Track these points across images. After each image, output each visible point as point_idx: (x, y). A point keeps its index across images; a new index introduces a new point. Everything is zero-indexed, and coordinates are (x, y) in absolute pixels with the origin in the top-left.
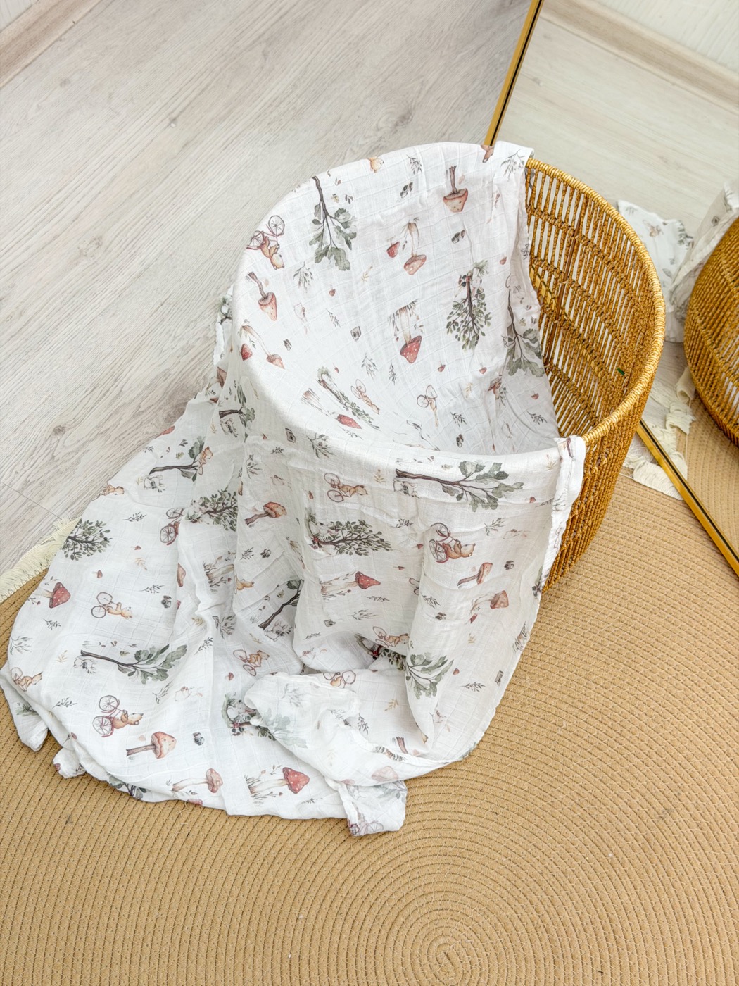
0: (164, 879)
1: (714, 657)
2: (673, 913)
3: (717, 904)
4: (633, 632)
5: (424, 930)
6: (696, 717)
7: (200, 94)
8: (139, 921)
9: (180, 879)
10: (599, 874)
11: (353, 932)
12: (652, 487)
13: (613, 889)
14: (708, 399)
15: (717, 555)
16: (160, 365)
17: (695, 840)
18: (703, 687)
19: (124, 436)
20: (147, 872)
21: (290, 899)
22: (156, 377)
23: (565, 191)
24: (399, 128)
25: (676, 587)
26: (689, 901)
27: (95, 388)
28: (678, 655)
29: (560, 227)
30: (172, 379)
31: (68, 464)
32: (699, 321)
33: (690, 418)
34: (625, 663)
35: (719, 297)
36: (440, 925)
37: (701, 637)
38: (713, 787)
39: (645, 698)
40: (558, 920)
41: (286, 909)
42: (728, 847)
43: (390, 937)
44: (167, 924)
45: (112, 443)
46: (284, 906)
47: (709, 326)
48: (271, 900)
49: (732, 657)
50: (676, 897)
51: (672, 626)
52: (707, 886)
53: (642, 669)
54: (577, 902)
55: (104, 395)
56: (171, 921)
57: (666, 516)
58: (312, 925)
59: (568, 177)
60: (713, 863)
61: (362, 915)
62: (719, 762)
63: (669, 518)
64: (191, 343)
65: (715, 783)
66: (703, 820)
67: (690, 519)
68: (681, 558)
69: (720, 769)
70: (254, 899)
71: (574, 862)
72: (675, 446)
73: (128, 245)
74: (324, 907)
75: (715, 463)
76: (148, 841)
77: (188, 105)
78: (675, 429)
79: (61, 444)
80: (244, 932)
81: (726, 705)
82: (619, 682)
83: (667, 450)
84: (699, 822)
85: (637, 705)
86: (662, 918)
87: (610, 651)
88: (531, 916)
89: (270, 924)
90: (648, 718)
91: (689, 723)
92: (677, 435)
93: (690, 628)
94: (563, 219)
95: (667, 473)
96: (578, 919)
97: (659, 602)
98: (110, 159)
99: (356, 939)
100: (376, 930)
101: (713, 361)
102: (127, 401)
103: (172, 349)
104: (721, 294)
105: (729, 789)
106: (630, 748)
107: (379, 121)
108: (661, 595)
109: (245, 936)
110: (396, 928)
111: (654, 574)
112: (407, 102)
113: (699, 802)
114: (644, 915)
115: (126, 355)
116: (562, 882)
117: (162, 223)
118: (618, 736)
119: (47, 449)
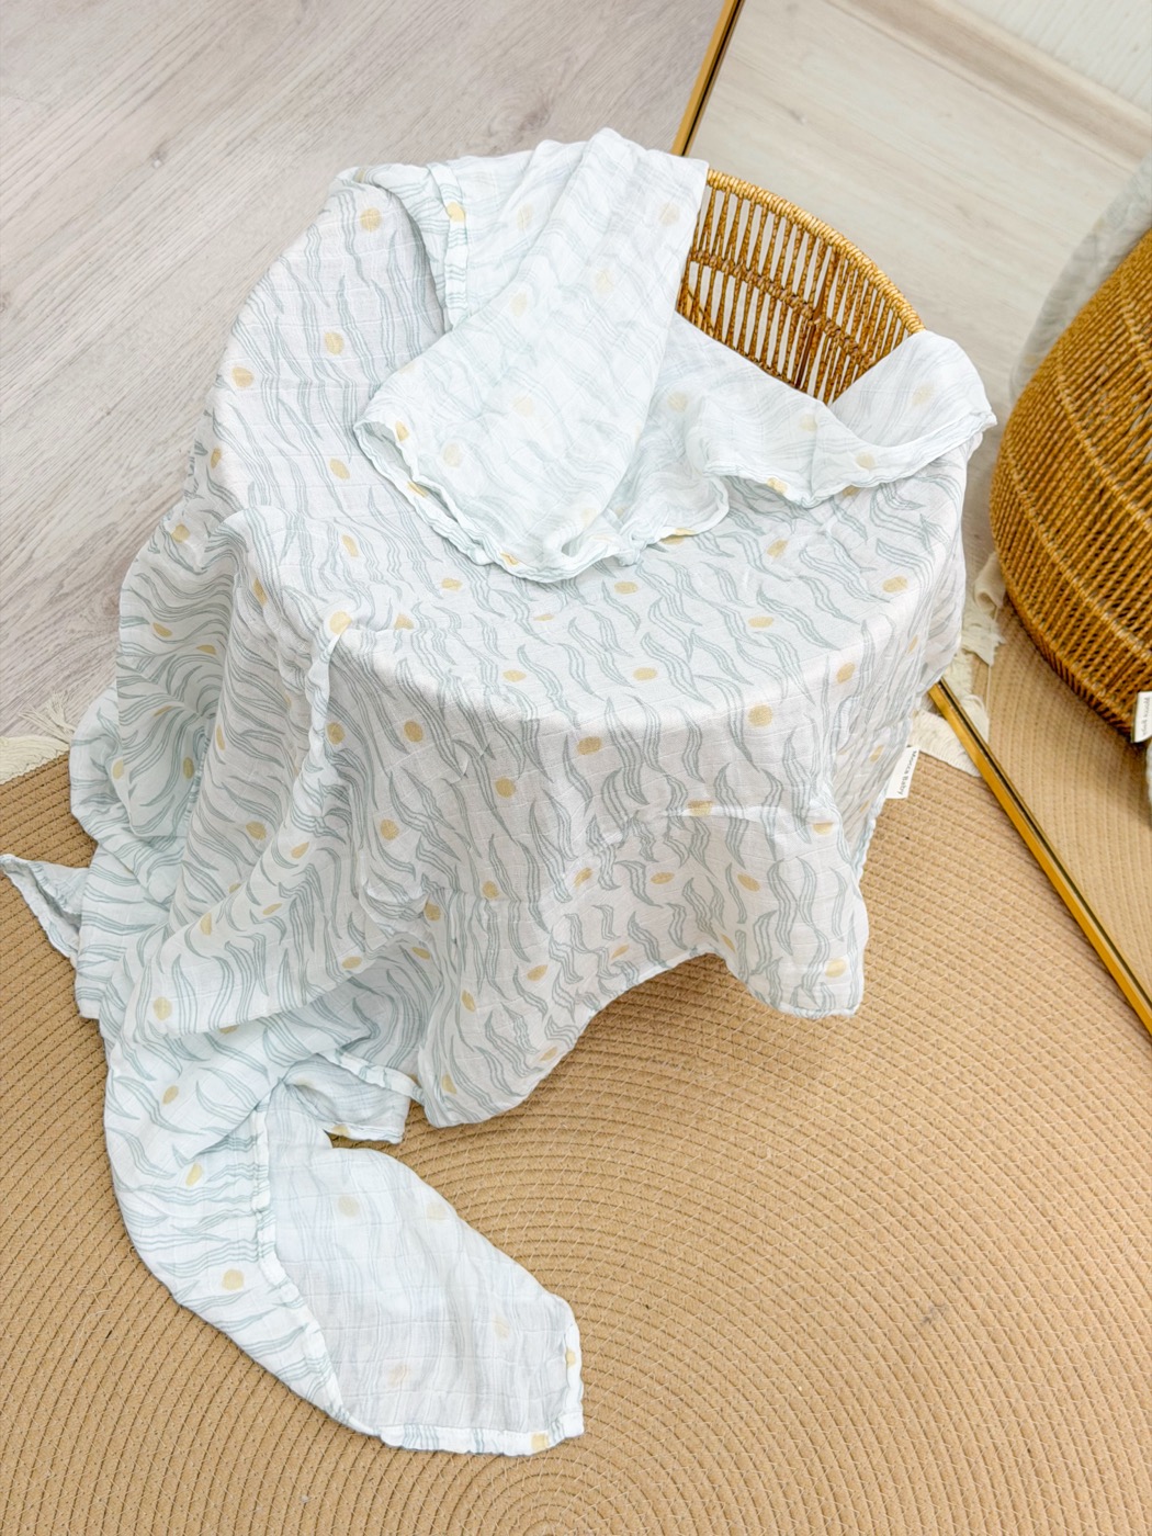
0: (62, 1413)
1: (1024, 1044)
2: (942, 1487)
3: (1017, 1472)
4: (890, 998)
5: (514, 1510)
6: (991, 1146)
7: (190, 61)
8: (15, 1486)
9: (92, 1412)
10: (818, 1415)
11: (391, 1513)
12: (930, 753)
13: (842, 1442)
14: (1026, 607)
15: (1034, 871)
16: (100, 516)
17: (983, 1359)
18: (1005, 1096)
19: (31, 635)
20: (33, 1399)
21: (283, 1452)
22: (92, 538)
23: (799, 241)
24: (526, 134)
25: (966, 924)
26: (970, 1466)
28: (965, 1040)
29: (788, 304)
30: (120, 540)
32: (1016, 477)
33: (996, 638)
34: (875, 1050)
35: (1050, 438)
36: (542, 1501)
37: (1004, 1009)
38: (1017, 1268)
39: (905, 1113)
40: (746, 1494)
41: (275, 1470)
42: (1040, 1374)
43: (455, 1521)
44: (65, 1492)
45: (9, 646)
46: (273, 1465)
47: (1032, 485)
48: (249, 1452)
49: (1056, 1046)
50: (947, 1459)
51: (955, 990)
52: (1001, 1439)
53: (904, 1064)
54: (779, 1465)
56: (71, 1486)
57: (952, 803)
58: (319, 1500)
59: (805, 216)
60: (1012, 1401)
61: (408, 1481)
62: (1028, 1224)
63: (956, 806)
64: (155, 480)
65: (1021, 1261)
66: (998, 1326)
67: (991, 809)
68: (973, 874)
69: (1029, 1237)
70: (220, 1450)
71: (778, 1395)
72: (969, 685)
73: (54, 310)
74: (341, 1467)
75: (1034, 716)
76: (37, 1346)
77: (170, 78)
78: (971, 656)
80: (199, 1509)
81: (1042, 1127)
82: (863, 1084)
83: (956, 690)
84: (991, 1329)
85: (892, 1124)
86: (924, 1494)
87: (851, 1030)
88: (699, 1487)
89: (246, 1495)
90: (911, 1146)
91: (979, 1157)
92: (973, 665)
93: (986, 994)
94: (795, 290)
95: (955, 730)
96: (781, 1495)
97: (936, 949)
98: (31, 164)
99: (395, 1525)
100: (430, 1511)
101: (1038, 545)
102: (41, 575)
103: (124, 489)
104: (1054, 432)
105: (1044, 1272)
106: (877, 1197)
107: (493, 120)
108: (940, 937)
109: (201, 1515)
110: (466, 1506)
111: (928, 900)
112: (541, 91)
113: (992, 1293)
114: (893, 1491)
115: (44, 497)
116: (755, 1429)
117: (116, 273)
118: (859, 1176)
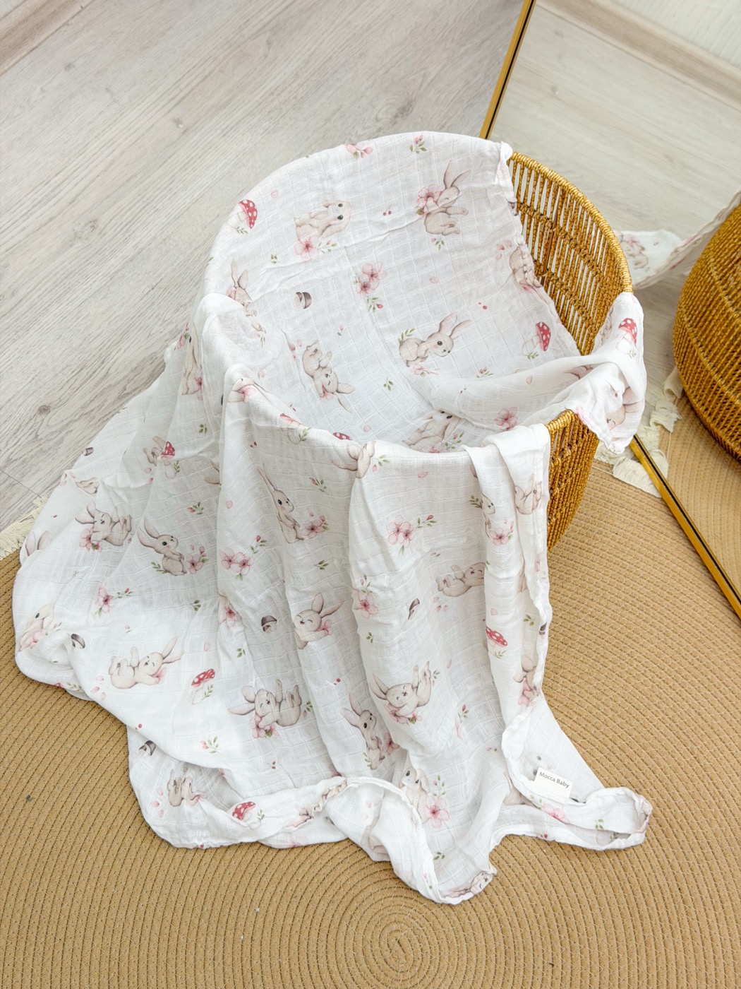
0: (122, 856)
1: (683, 654)
2: (627, 909)
3: (672, 901)
4: (604, 627)
5: (377, 916)
6: (661, 714)
7: (202, 81)
8: (95, 897)
9: (138, 856)
10: (555, 866)
11: (307, 916)
12: (631, 483)
13: (569, 882)
14: (693, 397)
15: (692, 553)
16: (147, 348)
17: (653, 836)
18: (671, 685)
19: (107, 417)
20: (105, 848)
21: (245, 881)
22: (143, 361)
23: (543, 183)
24: (399, 119)
25: (650, 584)
26: (644, 897)
27: (82, 369)
28: (648, 652)
29: (538, 220)
30: (159, 362)
31: (51, 443)
32: (686, 319)
33: (675, 416)
34: (594, 657)
35: (705, 296)
36: (393, 912)
37: (672, 634)
38: (675, 784)
39: (611, 694)
40: (512, 910)
41: (242, 890)
42: (687, 845)
43: (343, 921)
44: (123, 901)
45: (96, 423)
46: (240, 888)
47: (695, 324)
48: (227, 880)
49: (702, 656)
50: (631, 892)
51: (643, 623)
52: (663, 881)
53: (611, 666)
54: (532, 894)
55: (91, 376)
56: (126, 897)
57: (644, 513)
58: (266, 907)
59: (545, 169)
60: (670, 860)
61: (317, 898)
62: (683, 759)
63: (646, 515)
64: (179, 327)
65: (678, 780)
66: (663, 817)
67: (667, 516)
68: (655, 555)
69: (683, 767)
70: (210, 879)
71: (532, 854)
72: (657, 444)
73: (122, 229)
74: (279, 889)
75: (697, 462)
76: (108, 818)
77: (190, 92)
78: (659, 427)
79: (45, 423)
80: (198, 911)
81: (693, 703)
82: (586, 677)
83: (647, 447)
84: (658, 819)
85: (603, 700)
86: (616, 913)
87: (580, 646)
88: (485, 905)
89: (224, 904)
90: (613, 713)
91: (654, 720)
92: (660, 432)
93: (661, 625)
94: (542, 212)
95: (646, 470)
96: (532, 910)
97: (632, 599)
98: (110, 143)
99: (309, 922)
100: (329, 915)
101: (698, 359)
102: (113, 382)
103: (161, 332)
104: (707, 292)
105: (691, 787)
106: (593, 742)
107: (379, 112)
108: (634, 591)
109: (199, 915)
110: (349, 913)
111: (628, 570)
112: (408, 94)
113: (660, 799)
114: (599, 910)
115: (115, 338)
116: (518, 873)
117: (157, 207)
118: (583, 730)
119: (31, 428)
